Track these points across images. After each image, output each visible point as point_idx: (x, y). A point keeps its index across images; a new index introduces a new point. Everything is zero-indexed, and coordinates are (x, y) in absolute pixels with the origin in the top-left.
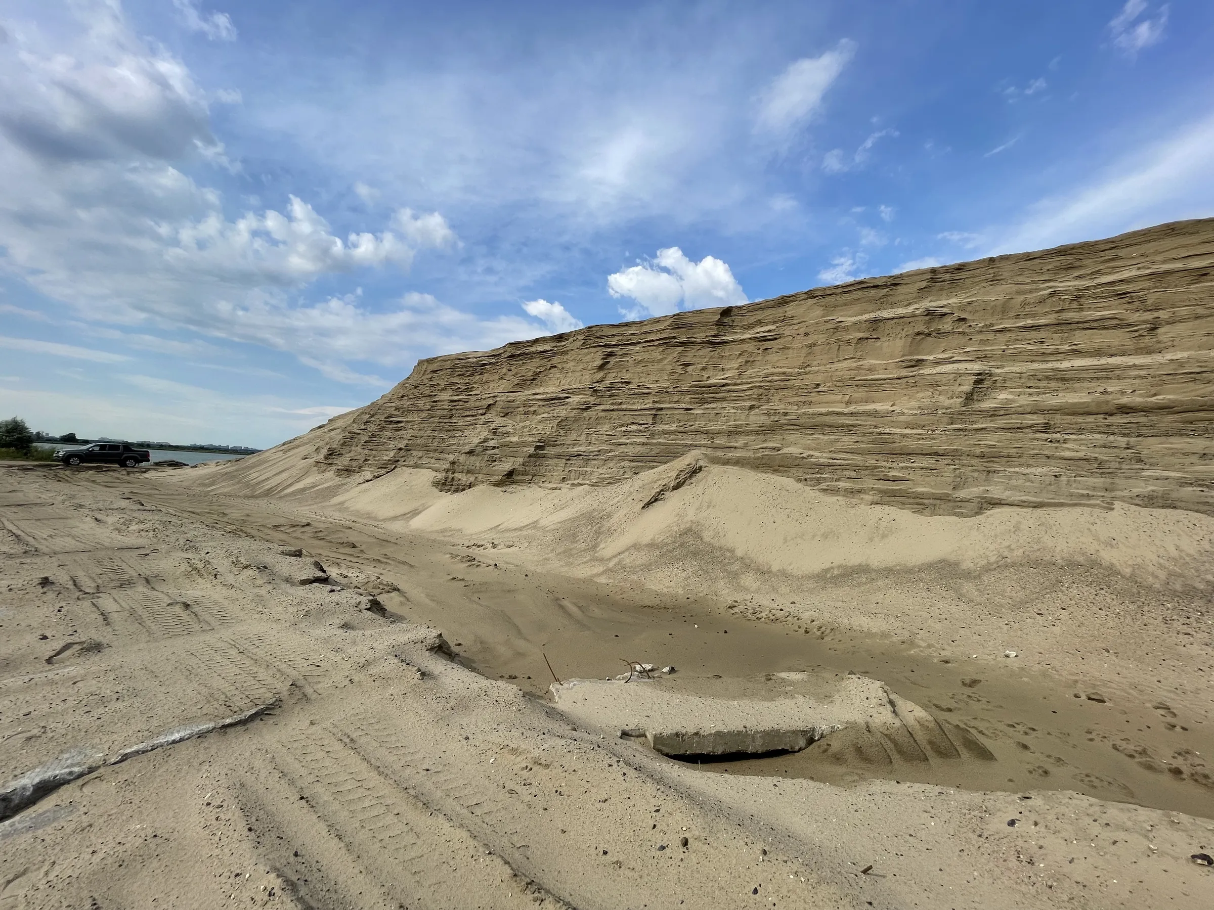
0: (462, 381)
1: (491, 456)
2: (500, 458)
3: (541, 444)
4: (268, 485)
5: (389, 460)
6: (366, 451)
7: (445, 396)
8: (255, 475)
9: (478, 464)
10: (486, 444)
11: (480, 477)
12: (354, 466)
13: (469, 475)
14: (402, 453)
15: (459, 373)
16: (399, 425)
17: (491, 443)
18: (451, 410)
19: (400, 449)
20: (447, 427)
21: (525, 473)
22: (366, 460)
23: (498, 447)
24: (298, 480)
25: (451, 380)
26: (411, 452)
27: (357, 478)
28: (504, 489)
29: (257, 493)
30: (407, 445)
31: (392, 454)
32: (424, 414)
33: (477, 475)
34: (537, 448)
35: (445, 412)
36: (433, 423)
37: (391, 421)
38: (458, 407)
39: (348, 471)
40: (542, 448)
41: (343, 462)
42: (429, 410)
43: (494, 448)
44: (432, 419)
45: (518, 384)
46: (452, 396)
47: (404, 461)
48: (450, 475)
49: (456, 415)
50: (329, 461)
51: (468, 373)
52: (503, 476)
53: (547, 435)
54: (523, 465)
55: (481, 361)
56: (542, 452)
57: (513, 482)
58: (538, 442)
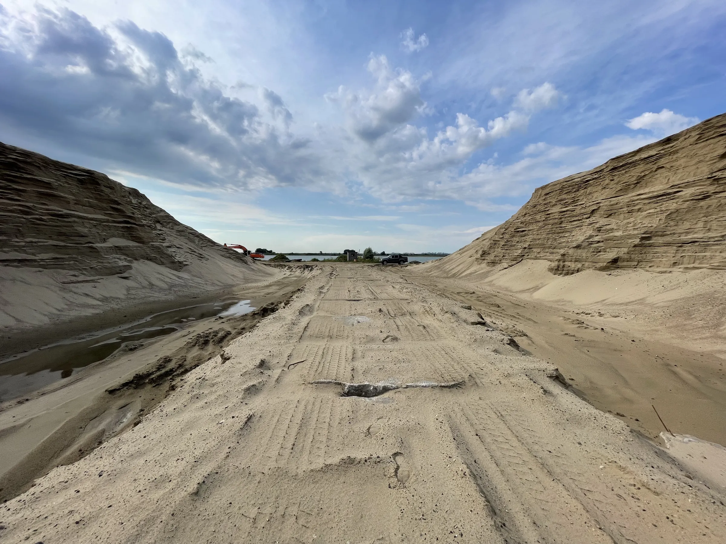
0: (568, 197)
1: (596, 248)
2: (604, 249)
3: (648, 235)
4: (454, 272)
5: (518, 255)
6: (504, 251)
7: (556, 210)
8: (448, 267)
9: (584, 255)
10: (591, 240)
11: (587, 264)
12: (497, 260)
13: (576, 263)
14: (526, 250)
15: (566, 191)
16: (524, 233)
17: (596, 239)
18: (561, 218)
19: (525, 248)
20: (558, 230)
21: (630, 260)
22: (504, 256)
23: (602, 241)
24: (468, 269)
25: (560, 198)
26: (533, 249)
27: (499, 267)
28: (609, 273)
29: (450, 275)
30: (529, 245)
31: (520, 251)
32: (541, 224)
33: (584, 263)
34: (642, 239)
35: (556, 221)
36: (548, 229)
37: (518, 231)
38: (566, 216)
39: (493, 263)
40: (648, 238)
41: (490, 258)
42: (544, 221)
43: (599, 242)
44: (547, 226)
45: (621, 190)
46: (561, 208)
47: (528, 256)
48: (561, 264)
49: (565, 221)
50: (483, 258)
51: (574, 190)
52: (608, 263)
53: (653, 228)
54: (628, 253)
55: (585, 179)
56: (648, 242)
57: (619, 267)
58: (644, 234)
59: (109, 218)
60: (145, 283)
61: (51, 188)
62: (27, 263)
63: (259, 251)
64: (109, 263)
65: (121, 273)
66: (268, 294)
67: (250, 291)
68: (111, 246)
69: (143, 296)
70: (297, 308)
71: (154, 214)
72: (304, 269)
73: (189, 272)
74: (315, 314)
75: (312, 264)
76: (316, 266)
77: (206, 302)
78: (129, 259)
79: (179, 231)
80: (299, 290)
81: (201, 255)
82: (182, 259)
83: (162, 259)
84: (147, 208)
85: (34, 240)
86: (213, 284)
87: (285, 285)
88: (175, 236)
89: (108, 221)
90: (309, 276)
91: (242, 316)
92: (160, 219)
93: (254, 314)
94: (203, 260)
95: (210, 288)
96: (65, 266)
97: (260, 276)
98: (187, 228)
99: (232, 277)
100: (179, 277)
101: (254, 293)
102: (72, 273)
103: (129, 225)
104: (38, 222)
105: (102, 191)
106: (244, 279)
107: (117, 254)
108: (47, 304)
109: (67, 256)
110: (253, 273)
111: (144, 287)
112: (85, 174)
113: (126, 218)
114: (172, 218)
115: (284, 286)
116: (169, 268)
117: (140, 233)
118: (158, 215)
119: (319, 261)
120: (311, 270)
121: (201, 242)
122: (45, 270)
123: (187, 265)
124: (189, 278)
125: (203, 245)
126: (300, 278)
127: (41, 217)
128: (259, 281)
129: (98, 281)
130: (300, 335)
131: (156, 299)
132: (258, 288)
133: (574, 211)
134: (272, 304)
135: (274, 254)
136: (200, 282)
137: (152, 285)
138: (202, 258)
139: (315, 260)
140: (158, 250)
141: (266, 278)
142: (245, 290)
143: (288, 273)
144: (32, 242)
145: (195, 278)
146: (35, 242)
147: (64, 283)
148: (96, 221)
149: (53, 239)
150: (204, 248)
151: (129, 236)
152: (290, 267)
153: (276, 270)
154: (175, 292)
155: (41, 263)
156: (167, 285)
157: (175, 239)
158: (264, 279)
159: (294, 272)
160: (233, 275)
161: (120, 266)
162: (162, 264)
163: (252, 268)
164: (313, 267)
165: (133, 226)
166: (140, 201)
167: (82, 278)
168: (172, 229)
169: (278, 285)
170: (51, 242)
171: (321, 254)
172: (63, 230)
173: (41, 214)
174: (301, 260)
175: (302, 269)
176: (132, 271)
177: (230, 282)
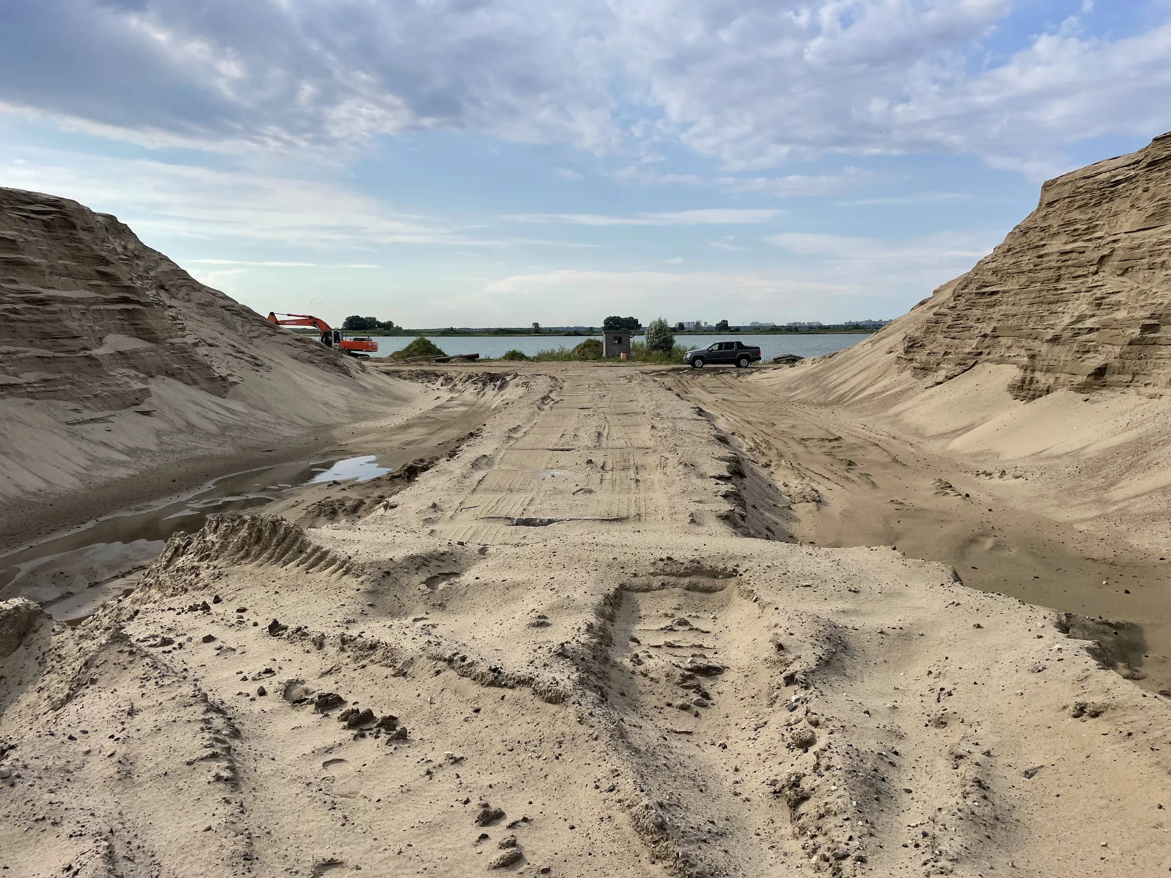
0: (1082, 217)
1: (1083, 344)
2: (1095, 346)
3: (1152, 322)
4: (841, 390)
5: (969, 353)
6: (948, 340)
7: (1056, 245)
8: (834, 377)
9: (1063, 357)
10: (1080, 325)
11: (1063, 377)
12: (932, 362)
13: (1048, 374)
14: (988, 341)
15: (1080, 203)
16: (994, 298)
17: (1089, 323)
18: (1059, 268)
19: (985, 336)
20: (1050, 297)
21: (1121, 371)
22: (946, 353)
23: (1098, 329)
24: (872, 384)
25: (1068, 217)
26: (1000, 339)
27: (930, 380)
28: (1084, 396)
29: (831, 398)
30: (995, 330)
31: (974, 343)
32: (1023, 279)
33: (1058, 375)
34: (1146, 328)
35: (1050, 273)
36: (1032, 292)
37: (984, 293)
38: (1070, 263)
39: (924, 370)
40: (1153, 328)
41: (921, 356)
42: (1030, 271)
43: (1091, 330)
44: (1033, 285)
45: (1153, 214)
46: (1066, 243)
47: (989, 354)
48: (1029, 375)
49: (1066, 276)
50: (910, 356)
51: (1093, 201)
52: (1089, 376)
53: (1163, 306)
54: (1121, 357)
55: (1115, 176)
56: (1152, 335)
57: (1105, 386)
58: (1150, 318)
59: (97, 295)
60: (180, 423)
61: (17, 250)
62: (13, 390)
63: (355, 324)
64: (118, 385)
65: (138, 404)
66: (409, 443)
67: (370, 437)
68: (112, 351)
69: (185, 447)
70: (468, 460)
71: (152, 269)
72: (484, 385)
73: (242, 398)
74: (496, 467)
75: (505, 370)
76: (516, 376)
77: (293, 460)
78: (142, 375)
79: (202, 304)
80: (472, 435)
81: (256, 359)
82: (224, 372)
83: (192, 374)
84: (137, 257)
85: (12, 349)
86: (292, 424)
87: (442, 425)
88: (198, 317)
89: (96, 301)
90: (497, 402)
91: (373, 480)
92: (164, 280)
93: (393, 478)
94: (262, 372)
95: (288, 432)
96: (60, 393)
97: (381, 404)
98: (214, 295)
99: (325, 409)
100: (228, 409)
101: (378, 441)
102: (72, 405)
103: (130, 307)
104: (13, 316)
105: (80, 241)
106: (350, 412)
107: (123, 367)
108: (66, 458)
109: (58, 376)
110: (366, 397)
111: (181, 431)
112: (51, 209)
113: (122, 291)
114: (183, 275)
115: (439, 427)
116: (206, 390)
117: (150, 321)
118: (159, 270)
119: (527, 359)
120: (501, 388)
121: (248, 327)
122: (36, 402)
123: (235, 383)
124: (245, 411)
125: (251, 334)
126: (474, 408)
127: (14, 306)
128: (383, 415)
129: (110, 419)
130: (473, 488)
131: (207, 453)
132: (381, 430)
133: (1084, 252)
134: (422, 461)
135: (399, 332)
136: (268, 419)
137: (191, 428)
138: (258, 365)
139: (514, 356)
140: (184, 354)
141: (397, 409)
142: (357, 437)
143: (445, 394)
144: (9, 353)
145: (256, 411)
146: (14, 353)
147: (68, 423)
148: (83, 303)
149: (34, 346)
150: (256, 341)
151: (131, 327)
152: (448, 380)
153: (415, 387)
154: (233, 439)
155: (29, 389)
156: (217, 425)
157: (200, 324)
158: (392, 410)
159: (459, 391)
160: (326, 404)
161: (134, 392)
162: (193, 383)
163: (361, 386)
164: (508, 378)
165: (137, 307)
166: (123, 243)
167: (87, 415)
168: (188, 301)
169: (427, 425)
170: (33, 352)
171: (537, 331)
172: (49, 328)
173: (12, 301)
174: (477, 356)
175: (480, 385)
176: (153, 400)
177: (322, 418)
